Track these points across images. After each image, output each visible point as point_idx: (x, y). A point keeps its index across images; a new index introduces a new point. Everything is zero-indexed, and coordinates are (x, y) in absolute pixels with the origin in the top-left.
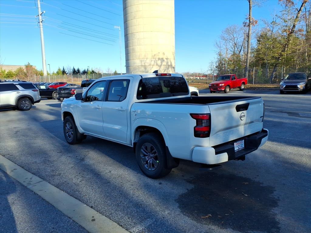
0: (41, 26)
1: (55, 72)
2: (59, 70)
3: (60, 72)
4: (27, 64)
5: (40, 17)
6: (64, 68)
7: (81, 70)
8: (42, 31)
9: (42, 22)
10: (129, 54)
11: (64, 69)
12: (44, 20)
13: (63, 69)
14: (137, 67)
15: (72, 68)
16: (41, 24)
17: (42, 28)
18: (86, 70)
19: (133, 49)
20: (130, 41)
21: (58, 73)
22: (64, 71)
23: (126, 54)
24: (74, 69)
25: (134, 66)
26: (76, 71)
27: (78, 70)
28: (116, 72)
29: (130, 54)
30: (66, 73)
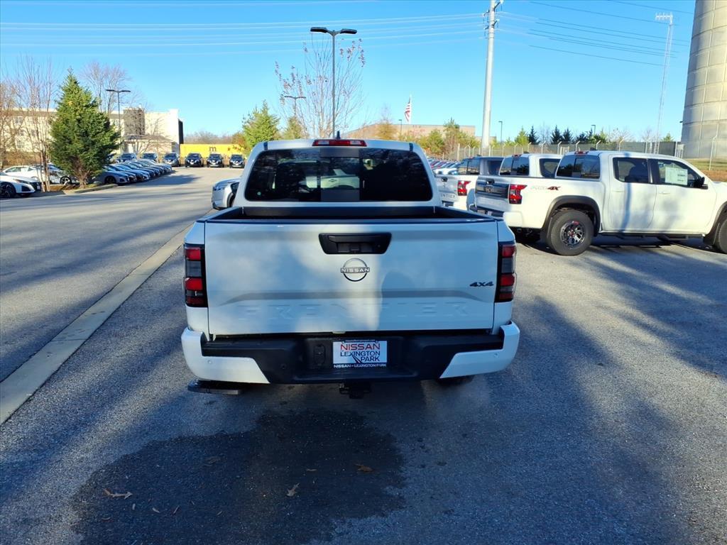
0: (491, 35)
1: (513, 140)
2: (522, 133)
3: (522, 139)
4: (448, 122)
5: (492, 13)
6: (532, 130)
7: (574, 135)
8: (491, 46)
9: (493, 25)
10: (696, 89)
11: (532, 133)
12: (498, 20)
13: (530, 133)
14: (715, 123)
15: (552, 130)
16: (492, 29)
17: (491, 40)
18: (586, 135)
19: (712, 75)
20: (706, 52)
21: (517, 140)
22: (533, 136)
23: (687, 89)
24: (557, 132)
25: (706, 121)
26: (561, 137)
27: (567, 135)
28: (668, 138)
29: (700, 88)
30: (537, 141)
